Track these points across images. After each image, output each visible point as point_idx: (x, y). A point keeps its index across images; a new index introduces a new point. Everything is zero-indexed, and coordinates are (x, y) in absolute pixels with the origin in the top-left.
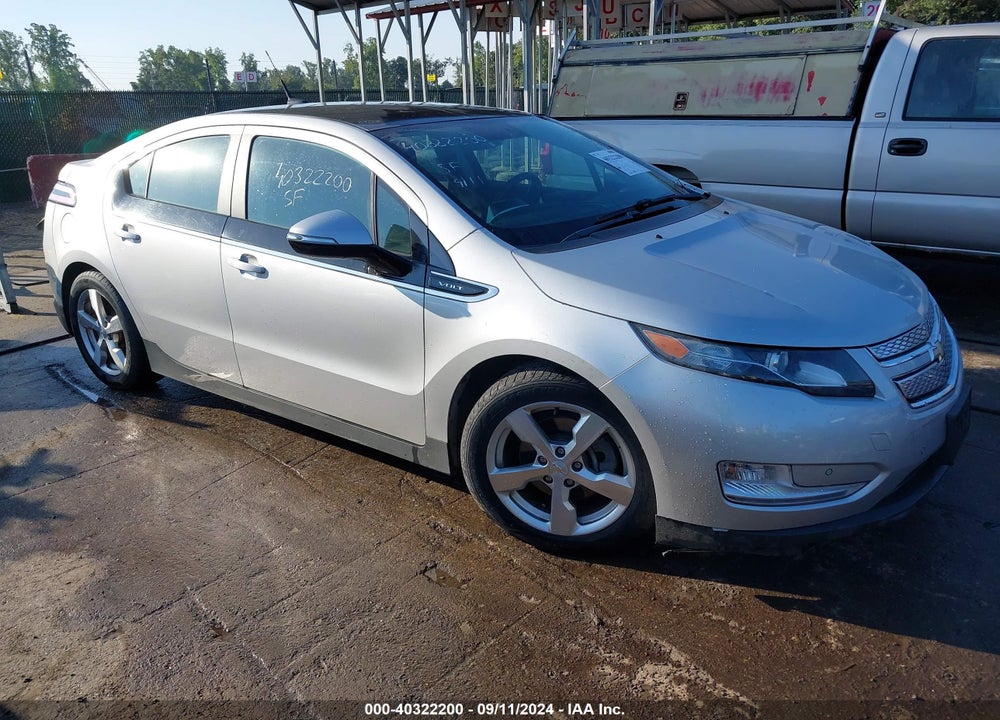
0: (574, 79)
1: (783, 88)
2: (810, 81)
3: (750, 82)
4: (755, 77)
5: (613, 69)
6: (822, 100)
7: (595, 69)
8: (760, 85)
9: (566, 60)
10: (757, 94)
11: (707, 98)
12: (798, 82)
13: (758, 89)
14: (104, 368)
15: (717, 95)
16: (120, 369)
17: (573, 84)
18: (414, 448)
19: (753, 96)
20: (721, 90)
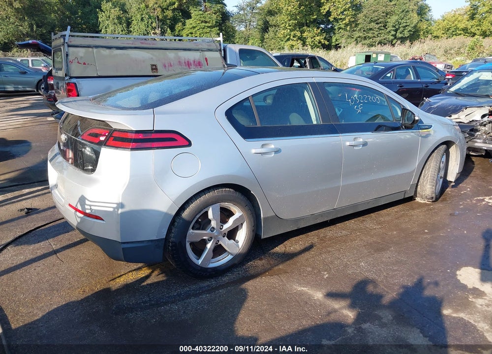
0: (81, 55)
1: (199, 64)
3: (184, 61)
4: (185, 59)
7: (95, 50)
8: (188, 62)
9: (69, 43)
10: (189, 66)
11: (167, 67)
12: (203, 62)
13: (188, 64)
14: (211, 265)
15: (171, 66)
16: (232, 254)
17: (81, 57)
18: (405, 192)
19: (187, 67)
20: (172, 64)
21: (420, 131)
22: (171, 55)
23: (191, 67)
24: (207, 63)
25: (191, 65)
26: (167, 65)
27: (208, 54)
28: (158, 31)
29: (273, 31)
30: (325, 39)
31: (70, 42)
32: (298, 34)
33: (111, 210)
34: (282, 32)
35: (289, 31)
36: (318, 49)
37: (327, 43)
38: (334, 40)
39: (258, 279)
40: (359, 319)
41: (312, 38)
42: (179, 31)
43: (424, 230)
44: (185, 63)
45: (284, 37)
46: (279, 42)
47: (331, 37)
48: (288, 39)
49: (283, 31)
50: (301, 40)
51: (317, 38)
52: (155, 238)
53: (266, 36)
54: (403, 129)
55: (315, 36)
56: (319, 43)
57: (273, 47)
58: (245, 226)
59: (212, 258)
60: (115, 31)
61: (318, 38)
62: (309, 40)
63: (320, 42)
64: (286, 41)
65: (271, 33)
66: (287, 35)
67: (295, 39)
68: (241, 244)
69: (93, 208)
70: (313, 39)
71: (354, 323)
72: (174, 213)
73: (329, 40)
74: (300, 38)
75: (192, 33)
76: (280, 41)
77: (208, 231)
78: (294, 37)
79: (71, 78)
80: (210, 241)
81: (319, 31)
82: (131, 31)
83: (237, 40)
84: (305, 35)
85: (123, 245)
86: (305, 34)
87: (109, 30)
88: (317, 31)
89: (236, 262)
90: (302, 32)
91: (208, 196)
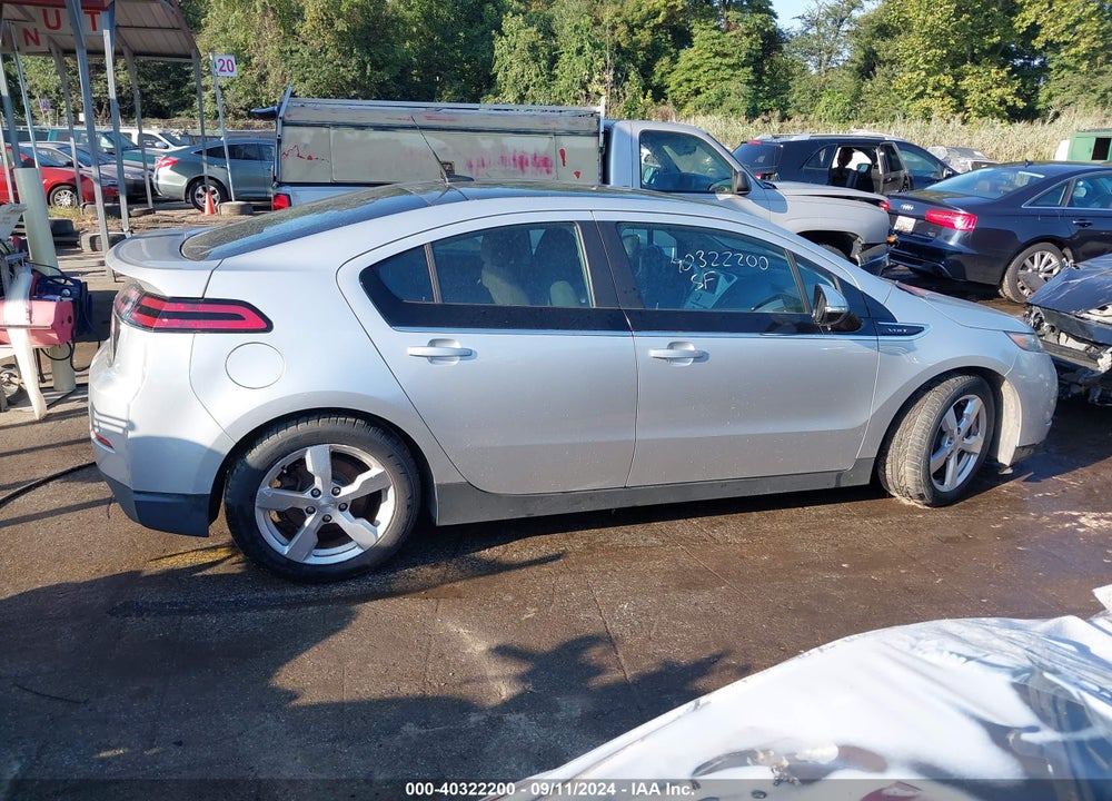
0: (306, 140)
1: (544, 163)
2: (563, 158)
3: (512, 156)
4: (515, 151)
5: (357, 133)
6: (578, 174)
7: (333, 131)
8: (521, 158)
9: (287, 119)
10: (522, 167)
11: (474, 168)
12: (554, 158)
13: (522, 162)
14: (312, 561)
15: (483, 165)
16: (361, 547)
17: (306, 145)
18: (839, 474)
19: (518, 168)
20: (486, 162)
21: (880, 338)
22: (486, 142)
23: (526, 168)
24: (564, 162)
25: (527, 165)
26: (474, 164)
27: (568, 143)
28: (609, 77)
29: (886, 75)
30: (1018, 93)
31: (289, 116)
32: (948, 81)
33: (121, 431)
34: (905, 77)
35: (923, 73)
36: (996, 120)
37: (1021, 104)
38: (1042, 96)
39: (393, 601)
40: (513, 704)
41: (982, 92)
42: (662, 76)
43: (839, 563)
44: (514, 160)
45: (911, 89)
46: (897, 101)
47: (1037, 89)
48: (921, 95)
49: (910, 75)
50: (953, 97)
51: (997, 92)
52: (191, 492)
53: (868, 86)
54: (827, 332)
55: (991, 88)
56: (1000, 104)
57: (878, 114)
58: (391, 494)
59: (316, 548)
60: (523, 76)
61: (999, 92)
62: (973, 98)
63: (1003, 102)
64: (914, 99)
65: (879, 81)
66: (917, 86)
67: (937, 94)
68: (381, 530)
69: (101, 425)
70: (984, 95)
71: (494, 709)
72: (226, 451)
73: (1030, 96)
74: (950, 93)
75: (689, 81)
76: (899, 98)
77: (307, 495)
78: (934, 90)
79: (281, 184)
80: (311, 513)
81: (1003, 74)
82: (555, 77)
83: (795, 96)
84: (964, 84)
85: (137, 496)
86: (965, 82)
87: (511, 74)
88: (997, 73)
89: (368, 562)
90: (959, 77)
91: (302, 428)
